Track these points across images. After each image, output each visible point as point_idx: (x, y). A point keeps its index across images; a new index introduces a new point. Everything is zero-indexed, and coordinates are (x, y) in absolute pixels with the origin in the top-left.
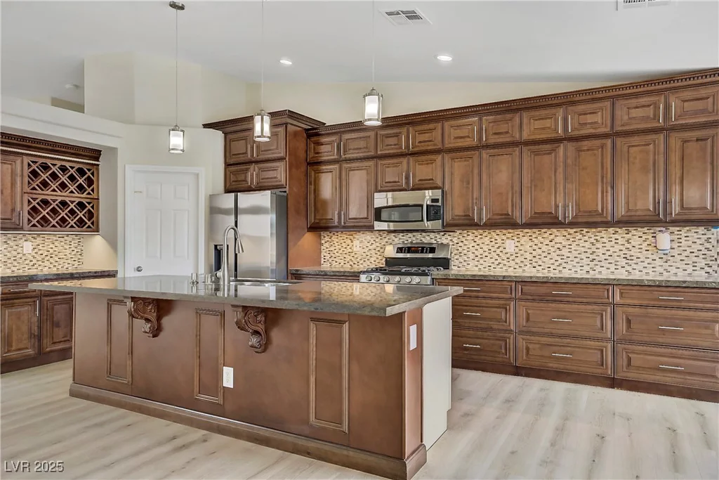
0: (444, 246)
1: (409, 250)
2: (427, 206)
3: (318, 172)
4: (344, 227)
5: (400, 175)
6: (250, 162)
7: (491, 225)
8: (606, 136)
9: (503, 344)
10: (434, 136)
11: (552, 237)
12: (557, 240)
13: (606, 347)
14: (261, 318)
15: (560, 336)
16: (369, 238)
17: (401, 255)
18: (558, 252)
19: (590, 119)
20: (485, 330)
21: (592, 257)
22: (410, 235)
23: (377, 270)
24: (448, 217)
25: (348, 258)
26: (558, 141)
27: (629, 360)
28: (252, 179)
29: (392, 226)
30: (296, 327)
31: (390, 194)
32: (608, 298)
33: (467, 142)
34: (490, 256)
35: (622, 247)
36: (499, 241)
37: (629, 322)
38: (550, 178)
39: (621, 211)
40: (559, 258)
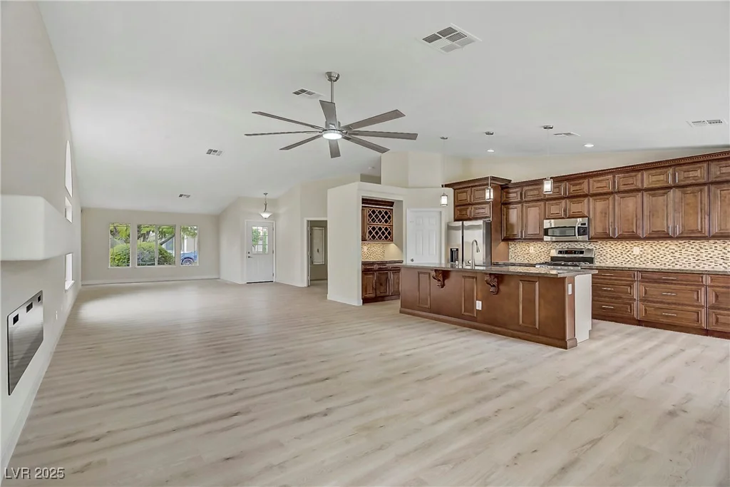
0: (590, 250)
1: (567, 252)
2: (579, 227)
3: (508, 209)
4: (524, 239)
5: (560, 210)
6: (469, 204)
7: (621, 238)
8: (704, 184)
9: (629, 307)
10: (584, 187)
11: (667, 245)
12: (671, 247)
13: (701, 311)
14: (496, 280)
15: (669, 304)
16: (539, 245)
17: (560, 255)
18: (672, 255)
19: (691, 174)
20: (616, 298)
21: (697, 258)
22: (567, 243)
23: (546, 263)
24: (592, 233)
25: (526, 257)
26: (670, 188)
27: (717, 319)
28: (471, 212)
29: (554, 239)
30: (512, 284)
31: (552, 221)
32: (702, 282)
33: (605, 190)
34: (622, 256)
35: (720, 252)
36: (629, 247)
37: (717, 296)
38: (663, 210)
39: (715, 230)
40: (672, 258)
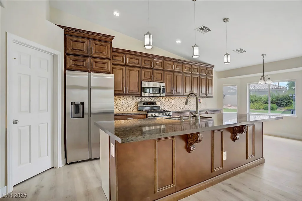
1: (148, 104)
2: (162, 88)
5: (150, 76)
16: (128, 99)
28: (90, 66)
31: (147, 82)
34: (168, 105)
36: (170, 101)
